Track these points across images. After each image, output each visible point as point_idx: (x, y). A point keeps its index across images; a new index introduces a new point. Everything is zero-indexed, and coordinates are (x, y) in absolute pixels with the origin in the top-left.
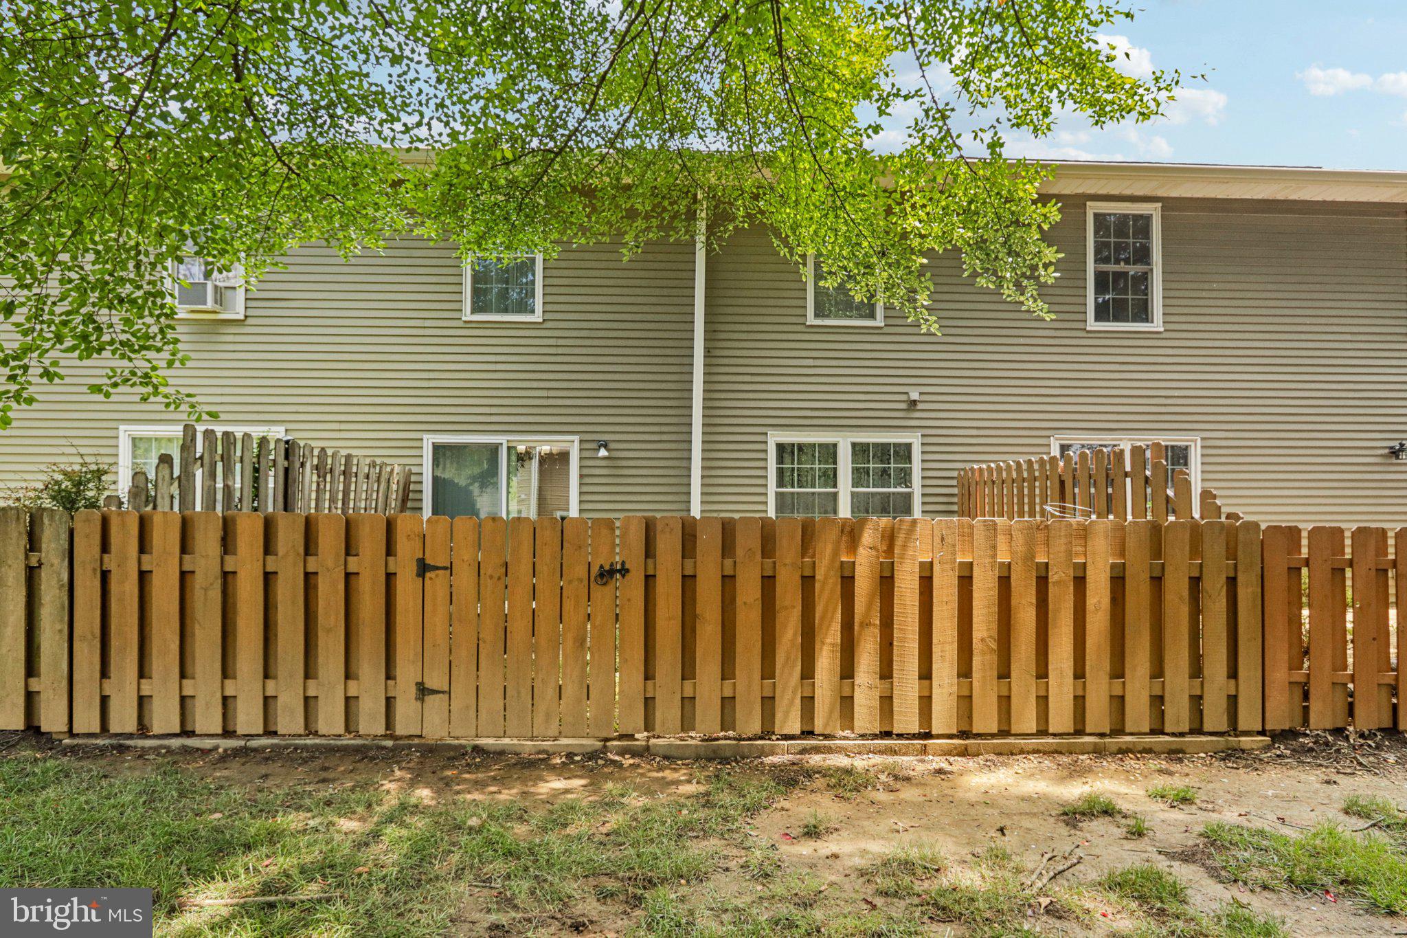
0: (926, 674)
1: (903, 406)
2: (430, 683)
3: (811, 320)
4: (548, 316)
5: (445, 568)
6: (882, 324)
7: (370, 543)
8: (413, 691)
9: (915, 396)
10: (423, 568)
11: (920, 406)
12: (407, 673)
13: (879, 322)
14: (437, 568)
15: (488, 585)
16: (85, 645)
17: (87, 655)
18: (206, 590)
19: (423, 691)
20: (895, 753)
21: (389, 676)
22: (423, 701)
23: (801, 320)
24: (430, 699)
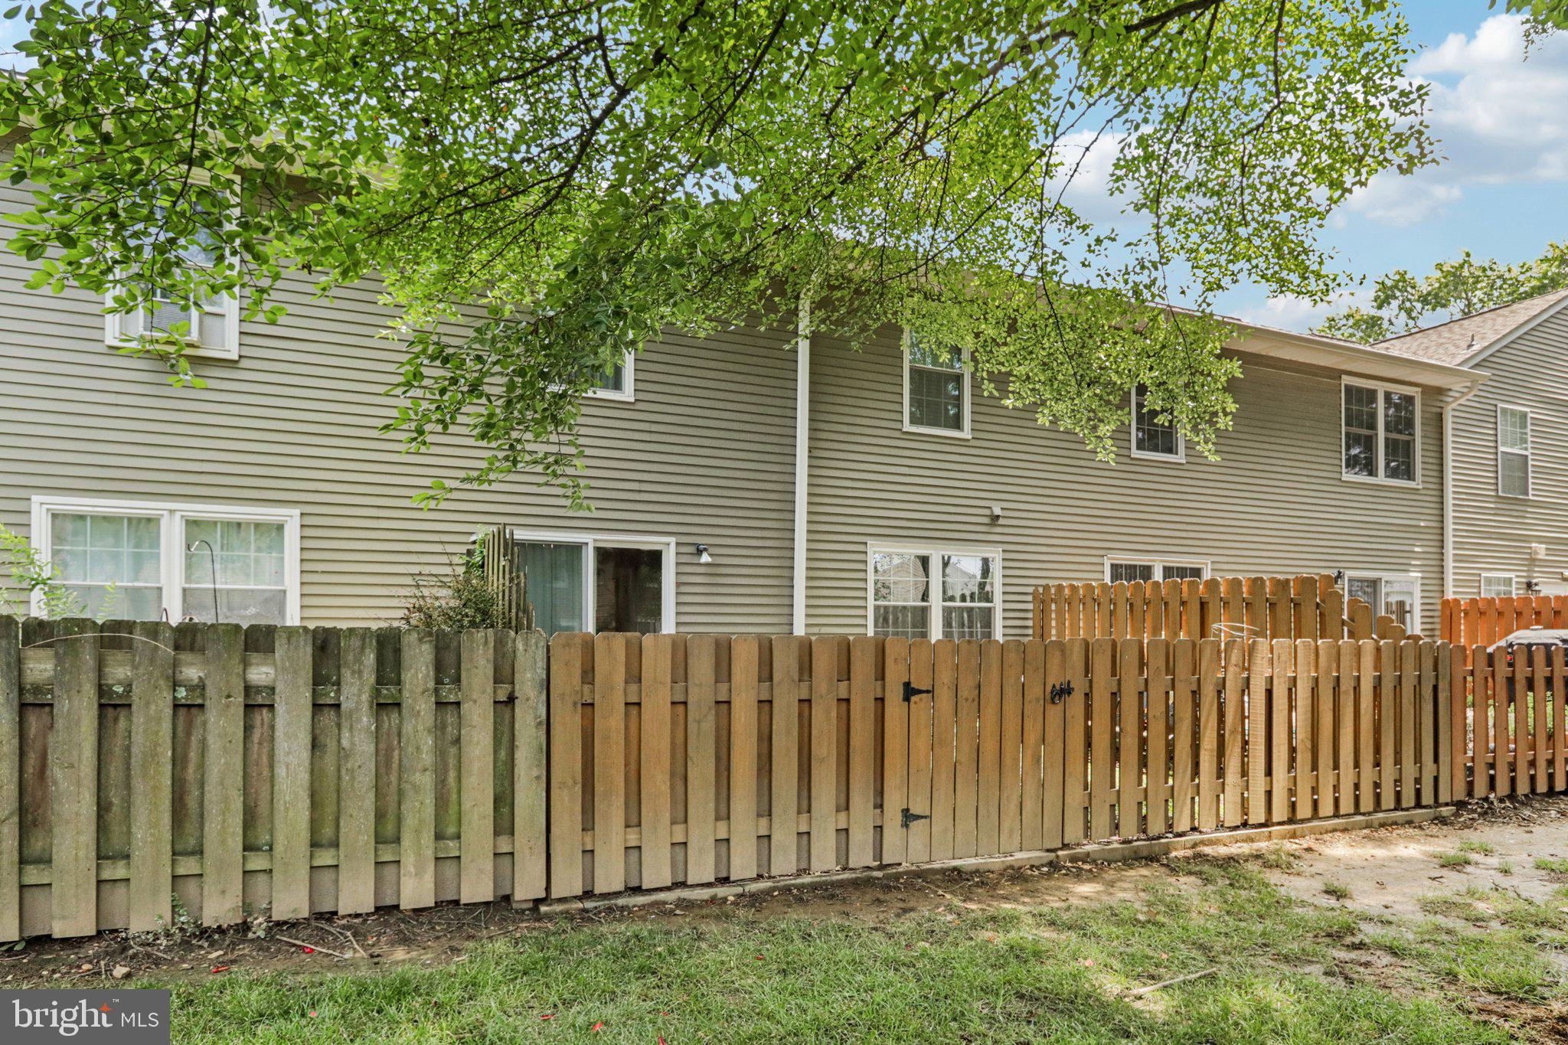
0: (1269, 772)
1: (986, 520)
2: (914, 810)
3: (907, 427)
4: (642, 396)
5: (928, 692)
6: (970, 437)
7: (864, 666)
8: (899, 818)
9: (997, 511)
10: (909, 692)
11: (1001, 521)
12: (894, 803)
13: (966, 434)
14: (920, 692)
15: (965, 708)
16: (566, 792)
17: (568, 804)
18: (699, 722)
19: (908, 817)
20: (1252, 841)
21: (880, 806)
22: (907, 826)
23: (898, 425)
24: (914, 825)
